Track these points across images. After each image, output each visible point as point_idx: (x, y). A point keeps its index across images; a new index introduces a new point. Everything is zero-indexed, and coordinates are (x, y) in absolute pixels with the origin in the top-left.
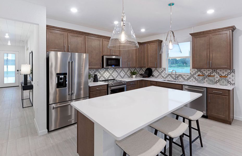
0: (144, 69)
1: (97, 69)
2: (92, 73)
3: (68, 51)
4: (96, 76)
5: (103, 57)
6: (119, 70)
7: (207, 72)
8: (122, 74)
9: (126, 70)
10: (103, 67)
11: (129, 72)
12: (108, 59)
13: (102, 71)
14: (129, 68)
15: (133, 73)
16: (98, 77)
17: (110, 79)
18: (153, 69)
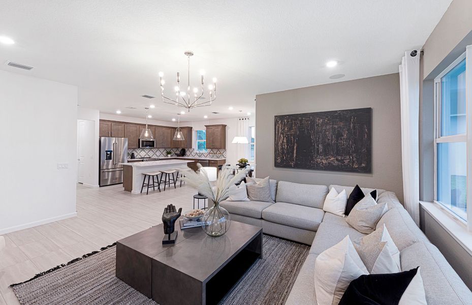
0: (180, 150)
1: (134, 149)
2: (130, 152)
3: (111, 136)
4: (133, 154)
5: (139, 140)
6: (155, 150)
7: (215, 151)
8: (158, 153)
9: (162, 150)
10: (139, 147)
11: (165, 151)
12: (143, 141)
13: (139, 151)
14: (165, 148)
15: (168, 153)
16: (135, 155)
17: (146, 157)
18: (186, 150)
